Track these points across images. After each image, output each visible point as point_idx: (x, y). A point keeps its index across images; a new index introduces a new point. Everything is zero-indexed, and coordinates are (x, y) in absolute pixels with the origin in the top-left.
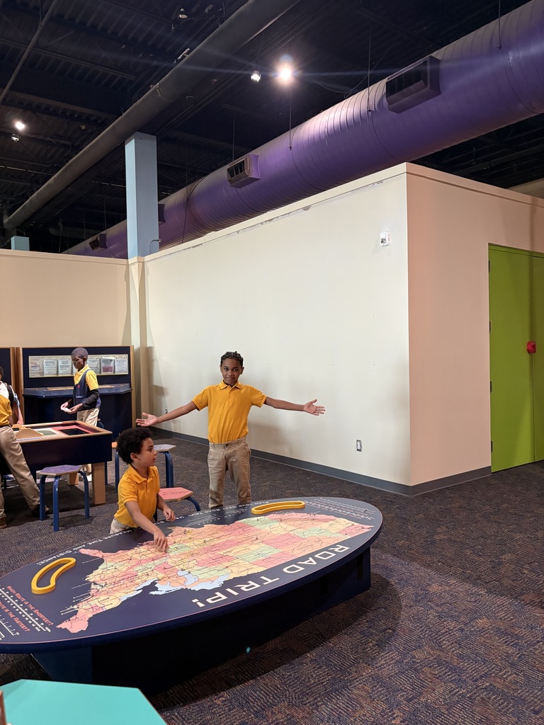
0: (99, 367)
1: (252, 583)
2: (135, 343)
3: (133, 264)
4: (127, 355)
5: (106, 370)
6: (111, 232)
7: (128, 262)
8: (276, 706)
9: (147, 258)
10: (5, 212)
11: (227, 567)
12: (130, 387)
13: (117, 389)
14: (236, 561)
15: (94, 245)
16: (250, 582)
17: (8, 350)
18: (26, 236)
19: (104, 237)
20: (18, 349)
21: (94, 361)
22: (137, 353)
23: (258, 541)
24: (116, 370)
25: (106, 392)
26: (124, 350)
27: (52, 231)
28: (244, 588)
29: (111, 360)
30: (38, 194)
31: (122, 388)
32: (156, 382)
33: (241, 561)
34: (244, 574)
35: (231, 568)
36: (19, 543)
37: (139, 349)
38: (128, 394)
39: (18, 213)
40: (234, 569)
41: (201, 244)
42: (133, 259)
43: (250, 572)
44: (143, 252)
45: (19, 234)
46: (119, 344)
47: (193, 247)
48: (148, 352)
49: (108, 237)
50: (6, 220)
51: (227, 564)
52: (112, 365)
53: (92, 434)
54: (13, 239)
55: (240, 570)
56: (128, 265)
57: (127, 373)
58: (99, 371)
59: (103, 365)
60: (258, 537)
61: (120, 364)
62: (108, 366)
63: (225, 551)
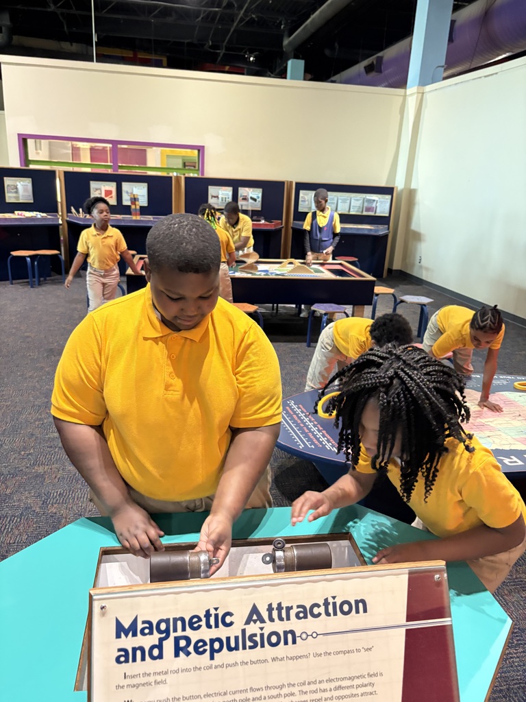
0: (361, 206)
1: (515, 459)
2: (399, 184)
3: (411, 95)
4: (390, 196)
5: (368, 209)
6: (390, 53)
7: (405, 93)
8: (520, 566)
9: (428, 88)
10: (286, 33)
11: (489, 437)
12: (388, 229)
13: (376, 231)
14: (498, 433)
15: (369, 69)
16: (512, 457)
17: (282, 184)
18: (302, 59)
19: (380, 59)
20: (291, 182)
21: (357, 200)
22: (400, 195)
23: (520, 418)
24: (378, 211)
25: (366, 232)
26: (388, 191)
27: (327, 52)
28: (506, 461)
29: (374, 200)
30: (320, 12)
31: (381, 230)
32: (414, 227)
33: (503, 434)
34: (507, 448)
35: (494, 439)
36: (292, 363)
37: (402, 191)
38: (386, 236)
39: (298, 34)
40: (497, 441)
41: (496, 73)
42: (412, 88)
43: (513, 447)
44: (424, 81)
45: (296, 57)
46: (383, 184)
47: (486, 76)
48: (411, 194)
49: (385, 59)
50: (286, 42)
51: (488, 433)
52: (374, 205)
53: (358, 278)
54: (290, 63)
55: (502, 443)
56: (405, 96)
57: (387, 215)
58: (361, 210)
59: (366, 204)
60: (521, 414)
61: (381, 205)
62: (370, 205)
63: (486, 420)
